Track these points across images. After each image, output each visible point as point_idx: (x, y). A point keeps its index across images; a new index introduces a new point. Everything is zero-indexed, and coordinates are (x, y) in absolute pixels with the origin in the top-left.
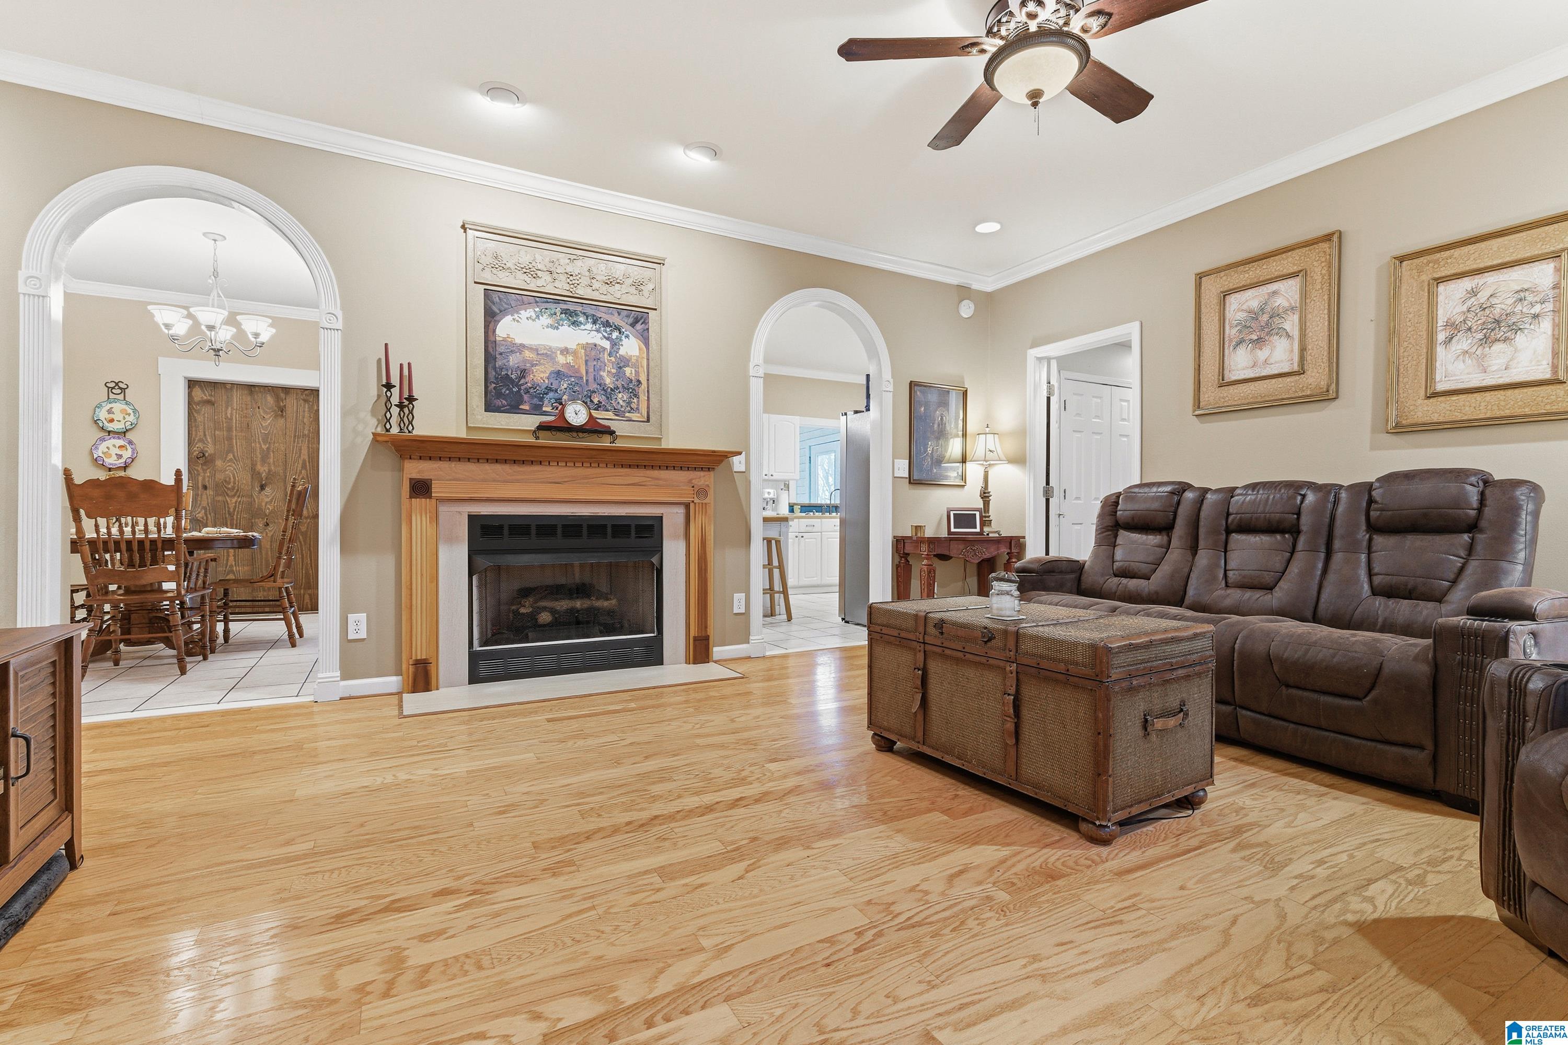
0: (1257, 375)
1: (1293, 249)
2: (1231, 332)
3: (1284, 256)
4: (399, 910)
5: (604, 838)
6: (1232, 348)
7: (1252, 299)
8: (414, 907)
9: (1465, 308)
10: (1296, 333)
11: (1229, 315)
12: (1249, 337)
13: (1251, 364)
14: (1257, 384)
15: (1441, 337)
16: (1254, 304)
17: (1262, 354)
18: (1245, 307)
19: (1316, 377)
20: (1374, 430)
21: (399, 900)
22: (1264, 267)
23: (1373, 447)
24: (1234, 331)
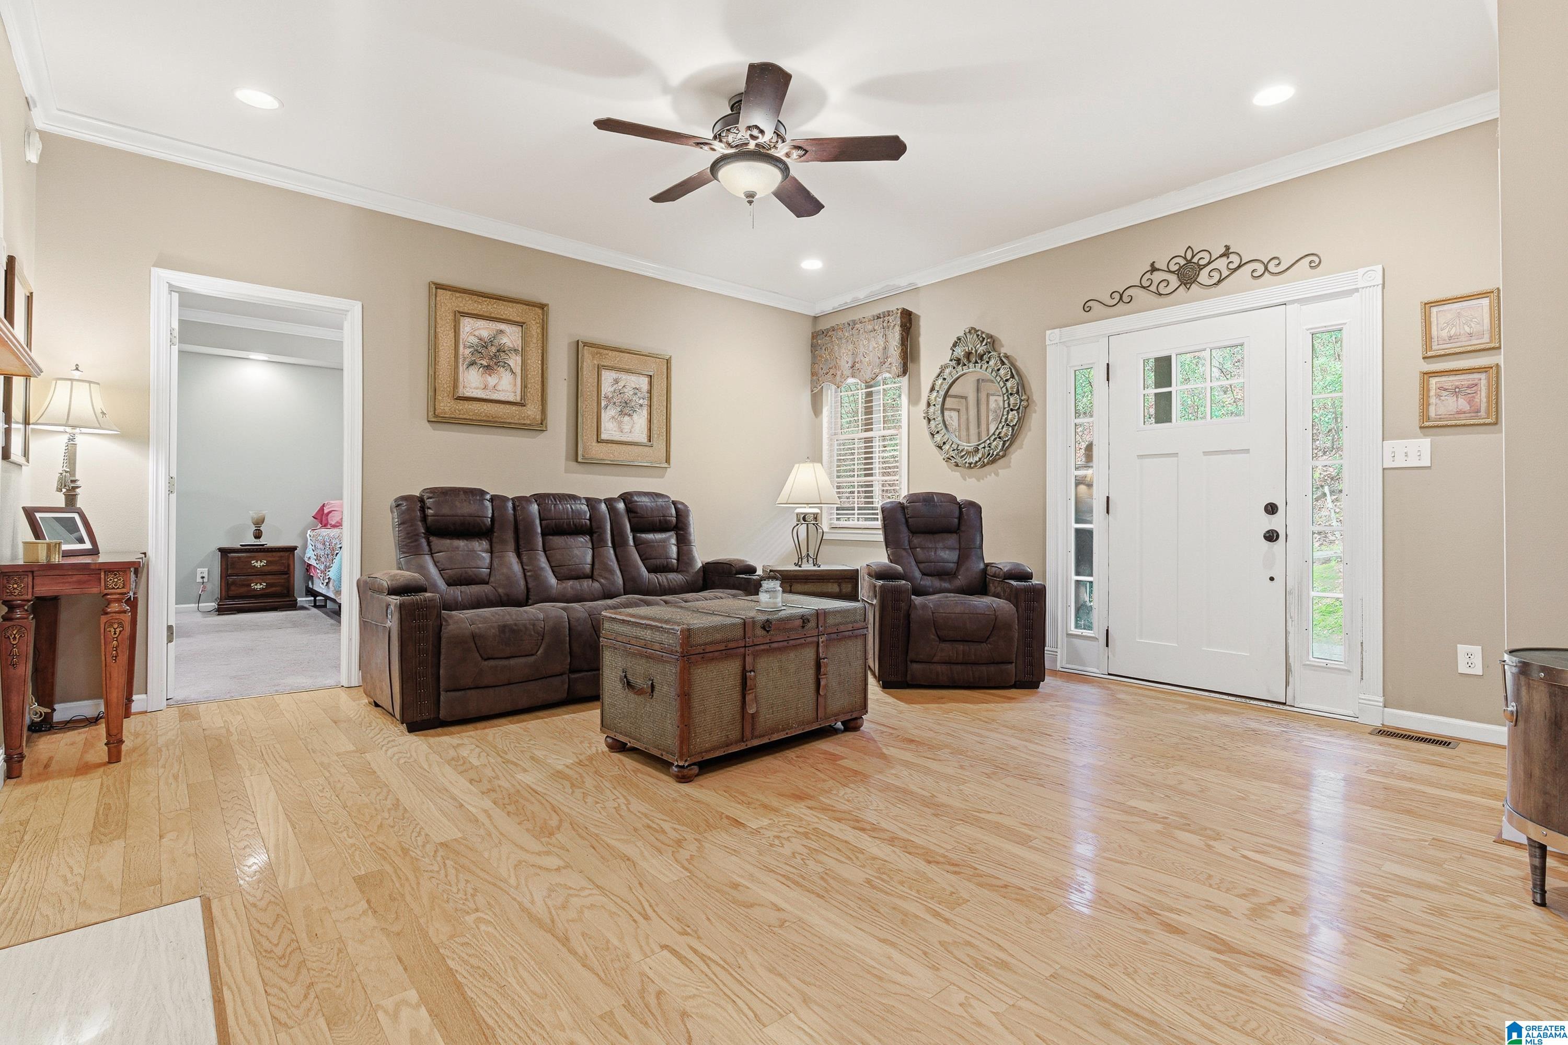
0: (488, 397)
1: (518, 303)
2: (464, 352)
3: (510, 304)
4: (1224, 943)
5: (998, 878)
6: (465, 366)
7: (484, 329)
8: (1210, 936)
9: (612, 389)
10: (518, 370)
11: (463, 336)
12: (481, 362)
13: (483, 387)
14: (489, 405)
15: (603, 403)
16: (485, 334)
17: (492, 380)
18: (477, 333)
19: (532, 411)
20: (567, 459)
21: (1215, 950)
22: (495, 306)
23: (566, 471)
24: (467, 351)
